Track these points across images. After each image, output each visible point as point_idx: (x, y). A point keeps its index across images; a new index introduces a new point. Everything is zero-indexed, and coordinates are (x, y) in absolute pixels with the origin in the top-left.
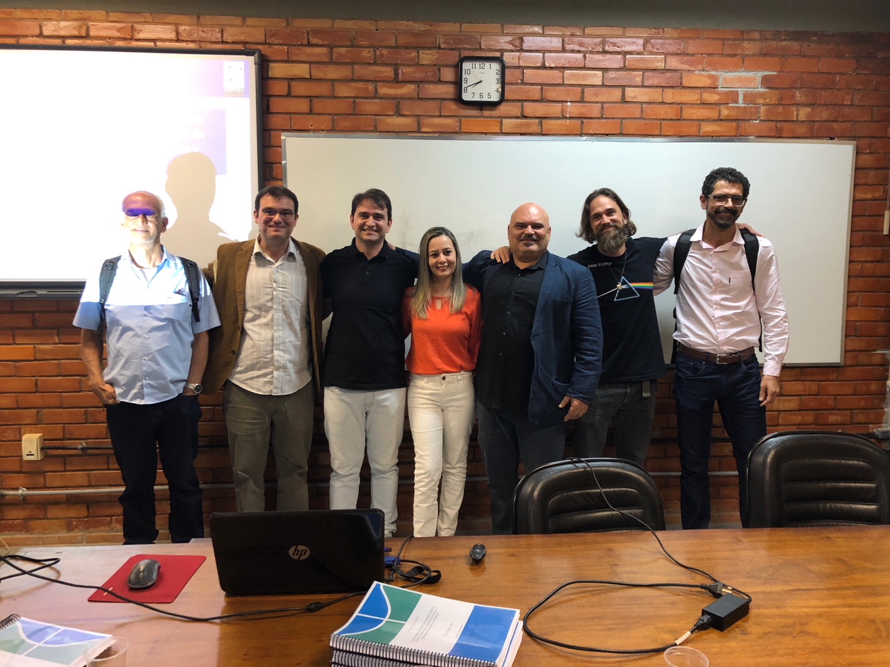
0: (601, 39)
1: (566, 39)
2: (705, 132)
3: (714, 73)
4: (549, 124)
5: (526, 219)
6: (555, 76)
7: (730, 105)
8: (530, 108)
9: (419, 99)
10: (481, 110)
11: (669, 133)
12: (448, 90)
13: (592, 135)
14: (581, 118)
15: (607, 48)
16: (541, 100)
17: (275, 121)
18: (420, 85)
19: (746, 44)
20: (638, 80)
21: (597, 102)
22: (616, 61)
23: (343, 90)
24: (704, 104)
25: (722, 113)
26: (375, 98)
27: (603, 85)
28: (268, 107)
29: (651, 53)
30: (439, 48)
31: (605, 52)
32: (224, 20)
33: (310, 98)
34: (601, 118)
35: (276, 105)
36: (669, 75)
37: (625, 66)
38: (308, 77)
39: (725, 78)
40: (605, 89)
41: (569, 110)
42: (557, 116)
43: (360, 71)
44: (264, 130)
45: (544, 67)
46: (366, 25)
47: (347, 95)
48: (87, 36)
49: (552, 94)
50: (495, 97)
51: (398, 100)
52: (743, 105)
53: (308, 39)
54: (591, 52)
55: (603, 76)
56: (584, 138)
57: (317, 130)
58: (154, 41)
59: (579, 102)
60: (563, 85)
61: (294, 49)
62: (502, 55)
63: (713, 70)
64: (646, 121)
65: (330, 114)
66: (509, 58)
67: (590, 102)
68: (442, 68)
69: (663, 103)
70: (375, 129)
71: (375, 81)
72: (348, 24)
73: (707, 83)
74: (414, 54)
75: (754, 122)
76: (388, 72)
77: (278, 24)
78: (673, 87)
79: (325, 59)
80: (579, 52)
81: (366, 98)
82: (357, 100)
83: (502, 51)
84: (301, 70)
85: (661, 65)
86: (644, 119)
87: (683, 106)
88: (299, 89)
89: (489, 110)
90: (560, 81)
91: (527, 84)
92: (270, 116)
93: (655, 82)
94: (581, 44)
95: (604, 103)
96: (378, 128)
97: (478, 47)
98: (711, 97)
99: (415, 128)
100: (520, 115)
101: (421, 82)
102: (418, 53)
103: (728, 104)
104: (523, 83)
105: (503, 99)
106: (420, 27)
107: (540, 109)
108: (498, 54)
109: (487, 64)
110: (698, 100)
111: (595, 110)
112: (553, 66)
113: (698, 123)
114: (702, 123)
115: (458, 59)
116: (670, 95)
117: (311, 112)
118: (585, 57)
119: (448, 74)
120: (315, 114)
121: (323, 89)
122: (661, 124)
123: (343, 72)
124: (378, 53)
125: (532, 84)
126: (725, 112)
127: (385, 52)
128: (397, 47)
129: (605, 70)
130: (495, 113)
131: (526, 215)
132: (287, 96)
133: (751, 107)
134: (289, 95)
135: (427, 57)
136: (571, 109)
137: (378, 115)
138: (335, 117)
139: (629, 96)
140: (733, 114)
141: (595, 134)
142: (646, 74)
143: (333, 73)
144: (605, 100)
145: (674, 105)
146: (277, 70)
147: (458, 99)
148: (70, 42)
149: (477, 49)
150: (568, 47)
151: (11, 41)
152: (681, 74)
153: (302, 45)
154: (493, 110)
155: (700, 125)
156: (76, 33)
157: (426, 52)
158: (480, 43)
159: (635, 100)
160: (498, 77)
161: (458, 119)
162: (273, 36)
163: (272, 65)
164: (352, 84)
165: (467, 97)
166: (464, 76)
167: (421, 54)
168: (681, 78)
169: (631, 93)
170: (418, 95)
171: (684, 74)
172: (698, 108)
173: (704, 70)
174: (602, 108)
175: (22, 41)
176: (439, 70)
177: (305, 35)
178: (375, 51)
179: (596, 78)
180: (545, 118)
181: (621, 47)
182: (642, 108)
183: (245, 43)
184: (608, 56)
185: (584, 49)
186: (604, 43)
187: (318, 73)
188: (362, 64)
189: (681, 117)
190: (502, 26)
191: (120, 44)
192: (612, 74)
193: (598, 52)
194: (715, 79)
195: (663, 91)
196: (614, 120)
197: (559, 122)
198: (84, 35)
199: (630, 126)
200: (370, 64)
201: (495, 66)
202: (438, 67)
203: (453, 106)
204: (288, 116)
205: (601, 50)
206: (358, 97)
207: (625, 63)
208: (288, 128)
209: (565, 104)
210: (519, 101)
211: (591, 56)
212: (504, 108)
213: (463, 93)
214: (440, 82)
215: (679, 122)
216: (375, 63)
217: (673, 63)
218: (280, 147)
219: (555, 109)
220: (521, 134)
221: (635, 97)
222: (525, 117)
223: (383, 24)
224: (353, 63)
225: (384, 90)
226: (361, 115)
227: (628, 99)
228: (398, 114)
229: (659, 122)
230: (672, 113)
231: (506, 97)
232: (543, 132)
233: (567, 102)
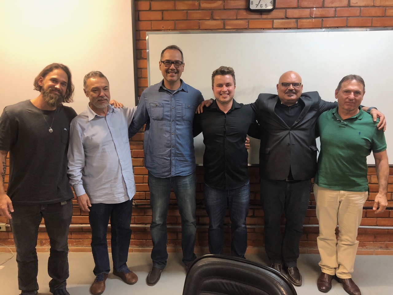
4: (302, 22)
5: (289, 80)
9: (224, 9)
10: (261, 15)
11: (377, 25)
12: (241, 4)
13: (328, 28)
14: (322, 17)
16: (298, 7)
17: (143, 25)
18: (225, 1)
21: (332, 7)
23: (181, 6)
26: (199, 9)
28: (139, 16)
33: (163, 11)
34: (335, 17)
35: (143, 16)
41: (314, 13)
42: (307, 16)
44: (137, 31)
47: (183, 8)
49: (304, 3)
50: (270, 7)
51: (212, 10)
56: (324, 30)
57: (167, 30)
59: (321, 8)
64: (363, 18)
65: (173, 20)
67: (328, 7)
70: (199, 28)
81: (194, 10)
82: (189, 11)
86: (362, 17)
87: (387, 8)
88: (156, 6)
89: (266, 15)
92: (140, 22)
96: (201, 27)
99: (222, 27)
100: (284, 17)
105: (274, 8)
107: (296, 13)
111: (331, 12)
116: (378, 1)
117: (163, 19)
120: (165, 20)
121: (169, 5)
122: (372, 19)
130: (269, 16)
131: (289, 78)
132: (149, 10)
134: (150, 10)
136: (316, 12)
137: (201, 20)
138: (176, 22)
139: (353, 3)
141: (330, 27)
144: (337, 6)
145: (381, 8)
147: (248, 9)
154: (268, 14)
159: (356, 5)
161: (247, 21)
164: (186, 2)
165: (252, 7)
169: (353, 1)
170: (224, 7)
174: (335, 11)
180: (299, 18)
182: (360, 10)
189: (385, 15)
196: (343, 18)
197: (308, 20)
199: (352, 21)
203: (244, 13)
204: (150, 22)
206: (189, 10)
208: (150, 29)
209: (312, 9)
210: (284, 8)
212: (275, 14)
213: (250, 5)
215: (383, 18)
218: (145, 40)
219: (307, 12)
220: (285, 29)
221: (357, 3)
222: (287, 18)
225: (204, 5)
226: (191, 20)
227: (352, 5)
228: (212, 18)
229: (371, 18)
230: (378, 12)
231: (277, 6)
232: (298, 28)
233: (314, 8)
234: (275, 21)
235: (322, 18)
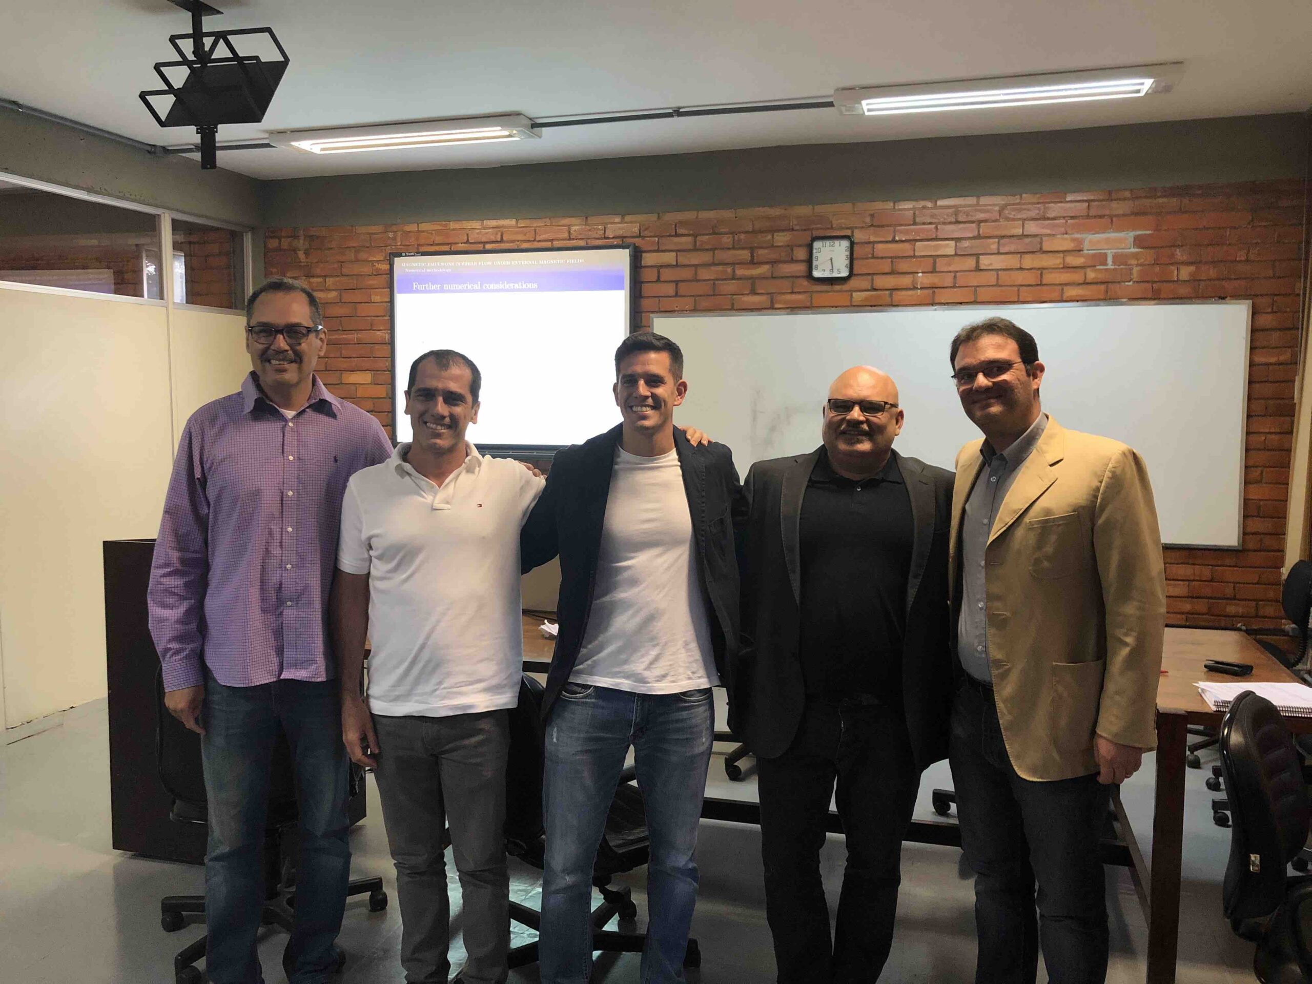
0: (953, 210)
1: (917, 213)
2: (1068, 297)
3: (1077, 236)
4: (899, 296)
6: (906, 248)
7: (1098, 267)
8: (880, 282)
9: (773, 277)
10: (832, 284)
11: (1028, 300)
12: (801, 268)
13: (944, 304)
15: (960, 219)
16: (893, 272)
17: (646, 303)
18: (775, 265)
19: (1114, 204)
20: (994, 247)
22: (969, 231)
23: (704, 274)
24: (1067, 268)
25: (1087, 276)
26: (733, 278)
27: (956, 255)
28: (641, 293)
29: (1007, 219)
30: (793, 230)
31: (957, 222)
32: (606, 219)
33: (677, 282)
34: (954, 287)
35: (647, 289)
36: (1027, 240)
37: (979, 234)
38: (675, 263)
39: (1090, 242)
40: (957, 258)
41: (920, 280)
42: (909, 287)
43: (721, 255)
44: (637, 312)
45: (894, 241)
46: (727, 214)
47: (707, 277)
48: (502, 241)
49: (903, 266)
50: (845, 274)
51: (753, 280)
52: (1113, 267)
53: (676, 230)
54: (944, 223)
55: (956, 246)
56: (934, 307)
57: (680, 312)
58: (552, 241)
59: (931, 272)
60: (914, 256)
61: (663, 240)
62: (853, 233)
63: (1077, 233)
64: (1003, 288)
65: (693, 296)
66: (859, 236)
67: (943, 272)
68: (795, 248)
69: (1021, 269)
70: (733, 307)
71: (733, 264)
72: (711, 215)
73: (1068, 245)
74: (769, 237)
75: (1127, 283)
76: (745, 255)
77: (653, 217)
78: (1033, 252)
79: (691, 247)
80: (930, 223)
81: (725, 280)
82: (716, 282)
83: (852, 229)
84: (669, 258)
85: (1019, 231)
86: (1001, 286)
87: (1044, 271)
88: (667, 274)
89: (840, 285)
90: (912, 254)
91: (878, 258)
92: (642, 299)
93: (1012, 248)
94: (932, 216)
95: (957, 272)
96: (735, 306)
97: (830, 226)
98: (1078, 261)
99: (768, 305)
100: (870, 288)
101: (775, 262)
102: (773, 236)
103: (1095, 266)
104: (873, 257)
105: (851, 274)
106: (776, 212)
107: (891, 281)
108: (848, 233)
109: (837, 242)
110: (1060, 263)
111: (948, 280)
112: (904, 239)
113: (1060, 287)
114: (1065, 288)
115: (810, 239)
116: (1028, 261)
117: (677, 295)
118: (937, 228)
119: (801, 254)
120: (680, 296)
121: (687, 274)
122: (1018, 290)
123: (706, 257)
124: (736, 237)
125: (882, 258)
126: (1091, 275)
127: (742, 236)
128: (753, 232)
129: (957, 240)
130: (845, 287)
132: (657, 281)
133: (1122, 269)
134: (658, 280)
135: (781, 239)
136: (922, 279)
137: (736, 294)
138: (697, 298)
139: (984, 264)
140: (1101, 277)
141: (948, 304)
142: (1002, 241)
143: (695, 259)
144: (958, 269)
145: (1032, 271)
146: (649, 259)
147: (810, 276)
148: (488, 247)
149: (828, 228)
150: (918, 220)
151: (446, 248)
152: (1042, 239)
153: (670, 236)
154: (843, 284)
155: (1063, 289)
156: (493, 238)
157: (781, 234)
158: (831, 222)
159: (990, 268)
160: (848, 253)
161: (808, 295)
162: (646, 229)
163: (644, 255)
164: (713, 268)
165: (817, 274)
166: (815, 255)
167: (775, 236)
168: (1041, 243)
169: (985, 261)
170: (773, 274)
171: (1044, 239)
172: (1060, 272)
173: (1066, 234)
174: (955, 277)
175: (454, 248)
176: (792, 250)
177: (674, 226)
178: (734, 237)
179: (949, 248)
180: (895, 290)
181: (975, 216)
182: (998, 275)
183: (623, 237)
184: (962, 226)
185: (936, 221)
186: (956, 214)
187: (683, 260)
188: (722, 249)
189: (1042, 282)
190: (854, 204)
191: (525, 246)
192: (966, 244)
193: (951, 223)
194: (1080, 242)
195: (1021, 257)
196: (968, 288)
197: (910, 293)
198: (499, 240)
199: (983, 294)
200: (729, 249)
201: (845, 244)
202: (791, 247)
203: (804, 283)
204: (657, 299)
205: (954, 220)
206: (717, 280)
207: (979, 231)
208: (657, 310)
209: (916, 275)
210: (869, 274)
211: (944, 226)
212: (854, 283)
213: (814, 270)
214: (793, 261)
215: (1039, 287)
216: (734, 248)
217: (1032, 228)
218: (649, 326)
219: (906, 281)
220: (871, 306)
221: (991, 264)
222: (875, 290)
223: (742, 212)
224: (713, 250)
225: (740, 272)
226: (720, 295)
227: (982, 267)
228: (754, 292)
229: (1016, 289)
230: (1031, 278)
231: (855, 272)
232: (894, 304)
233: (918, 273)
234: (854, 294)
235: (934, 289)
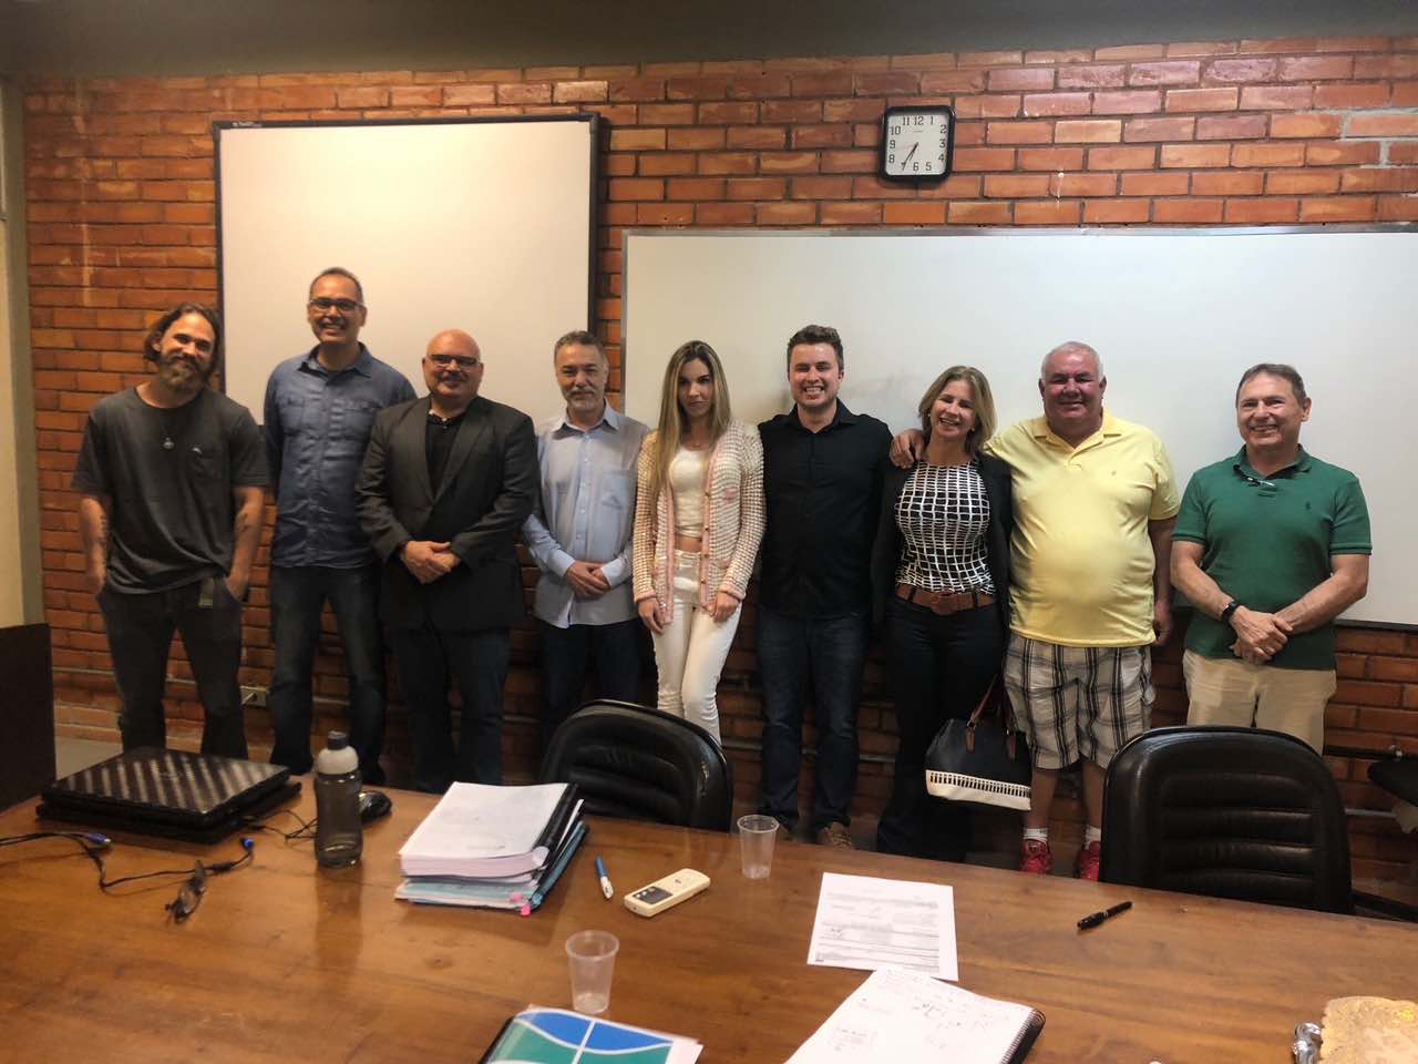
0: (1122, 66)
1: (1062, 70)
2: (1310, 216)
3: (1333, 112)
4: (1025, 209)
6: (1040, 131)
7: (1363, 167)
8: (994, 185)
9: (820, 174)
10: (917, 188)
11: (1239, 220)
12: (864, 160)
13: (1099, 225)
14: (1082, 197)
15: (1132, 81)
16: (1017, 170)
17: (617, 212)
18: (824, 154)
19: (1397, 60)
20: (1187, 131)
21: (1111, 172)
22: (1147, 102)
23: (712, 166)
24: (1309, 167)
25: (1344, 182)
26: (757, 175)
27: (1123, 143)
28: (608, 194)
29: (1214, 84)
30: (855, 95)
31: (1128, 87)
32: (555, 72)
33: (665, 178)
34: (1117, 196)
35: (619, 189)
36: (1244, 119)
37: (1163, 109)
38: (664, 147)
39: (1353, 122)
40: (1126, 149)
41: (1061, 184)
42: (1042, 194)
43: (738, 136)
44: (601, 226)
45: (1021, 118)
46: (748, 67)
47: (714, 172)
48: (389, 107)
49: (1032, 160)
50: (937, 169)
51: (789, 177)
52: (1389, 167)
53: (666, 92)
54: (1105, 89)
55: (1123, 127)
56: (1083, 230)
57: (672, 226)
58: (467, 107)
59: (1080, 171)
60: (1053, 144)
61: (645, 110)
62: (953, 103)
63: (1332, 107)
64: (1198, 200)
65: (692, 201)
66: (963, 108)
67: (1099, 171)
68: (858, 127)
69: (1231, 168)
70: (754, 221)
71: (757, 151)
72: (725, 68)
73: (1318, 129)
74: (816, 107)
75: (1411, 195)
76: (777, 135)
77: (629, 71)
78: (1252, 140)
79: (689, 121)
80: (1082, 89)
81: (743, 176)
82: (729, 180)
83: (953, 96)
84: (654, 138)
85: (1232, 104)
86: (1195, 196)
87: (1270, 173)
88: (650, 165)
89: (929, 189)
90: (1048, 139)
91: (992, 146)
92: (609, 205)
93: (1218, 132)
94: (1086, 77)
95: (1123, 171)
96: (759, 217)
97: (916, 91)
98: (1325, 155)
99: (812, 218)
100: (977, 195)
101: (824, 149)
102: (823, 105)
103: (1358, 165)
104: (986, 145)
105: (949, 171)
106: (825, 65)
107: (1012, 185)
108: (946, 102)
109: (927, 118)
110: (1299, 160)
111: (1107, 185)
112: (1037, 115)
113: (1296, 200)
114: (1305, 201)
115: (882, 112)
116: (1243, 155)
117: (665, 199)
118: (1092, 98)
119: (867, 136)
120: (672, 202)
121: (682, 165)
122: (1224, 203)
123: (713, 138)
124: (763, 107)
125: (1000, 146)
126: (1351, 180)
127: (773, 106)
128: (791, 98)
129: (1127, 117)
130: (937, 193)
132: (633, 176)
133: (1403, 169)
134: (636, 175)
135: (836, 110)
136: (1064, 183)
137: (761, 201)
138: (698, 206)
139: (1168, 159)
140: (1367, 183)
141: (1105, 224)
142: (1203, 120)
143: (697, 140)
144: (1125, 167)
145: (1253, 172)
146: (622, 139)
147: (880, 173)
148: (369, 115)
149: (914, 95)
150: (1063, 83)
151: (303, 116)
152: (1269, 118)
153: (657, 102)
154: (934, 188)
155: (1300, 203)
156: (376, 102)
157: (833, 102)
158: (919, 85)
159: (1179, 165)
160: (944, 136)
161: (876, 204)
162: (618, 91)
163: (615, 132)
164: (726, 156)
165: (892, 169)
166: (890, 137)
167: (826, 106)
168: (1268, 124)
169: (1170, 154)
170: (820, 168)
171: (1274, 117)
172: (1297, 175)
173: (1313, 109)
174: (1119, 180)
175: (315, 117)
176: (853, 130)
177: (662, 86)
178: (759, 106)
179: (1111, 131)
180: (1018, 199)
181: (1159, 77)
182: (1191, 178)
183: (580, 104)
184: (1134, 94)
185: (1092, 85)
186: (1127, 73)
187: (676, 141)
188: (741, 125)
189: (1264, 190)
190: (957, 56)
191: (426, 114)
192: (1140, 124)
193: (1116, 89)
194: (1335, 122)
195: (1232, 147)
196: (1139, 199)
197: (1043, 204)
198: (385, 104)
199: (1166, 209)
200: (750, 125)
201: (940, 120)
202: (851, 124)
203: (872, 184)
204: (634, 206)
205: (1122, 84)
206: (731, 175)
207: (1163, 103)
208: (633, 223)
209: (1054, 175)
210: (979, 172)
211: (1104, 95)
212: (952, 185)
213: (888, 163)
214: (854, 147)
215: (1260, 200)
216: (759, 124)
217: (1254, 98)
218: (620, 249)
219: (1038, 184)
220: (978, 225)
221: (1180, 160)
222: (987, 198)
223: (772, 65)
224: (726, 126)
225: (770, 164)
226: (734, 201)
227: (1165, 164)
228: (789, 198)
229: (1221, 201)
230: (1245, 184)
231: (954, 169)
232: (1016, 222)
233: (1059, 172)
234: (951, 204)
235: (1083, 200)
